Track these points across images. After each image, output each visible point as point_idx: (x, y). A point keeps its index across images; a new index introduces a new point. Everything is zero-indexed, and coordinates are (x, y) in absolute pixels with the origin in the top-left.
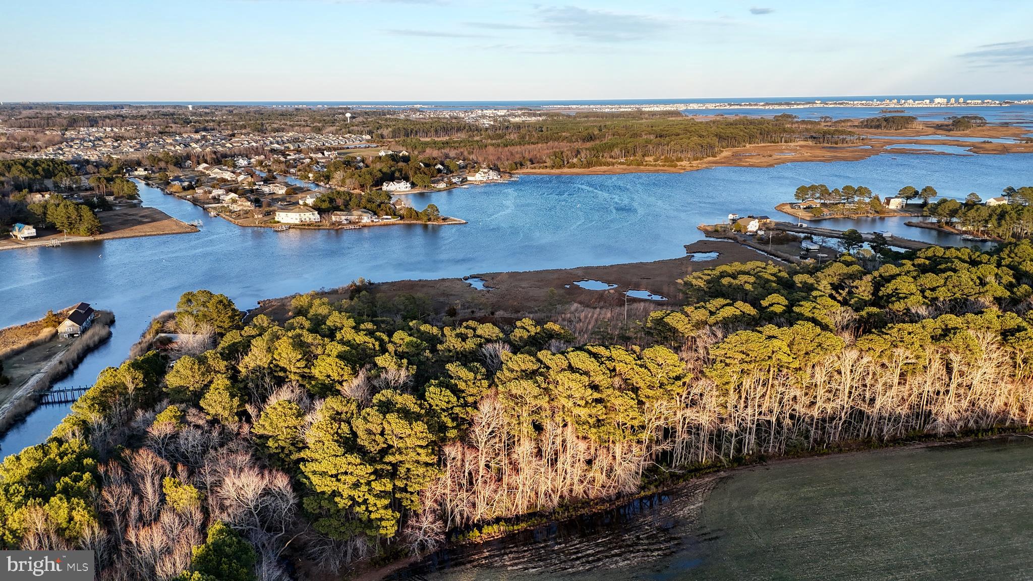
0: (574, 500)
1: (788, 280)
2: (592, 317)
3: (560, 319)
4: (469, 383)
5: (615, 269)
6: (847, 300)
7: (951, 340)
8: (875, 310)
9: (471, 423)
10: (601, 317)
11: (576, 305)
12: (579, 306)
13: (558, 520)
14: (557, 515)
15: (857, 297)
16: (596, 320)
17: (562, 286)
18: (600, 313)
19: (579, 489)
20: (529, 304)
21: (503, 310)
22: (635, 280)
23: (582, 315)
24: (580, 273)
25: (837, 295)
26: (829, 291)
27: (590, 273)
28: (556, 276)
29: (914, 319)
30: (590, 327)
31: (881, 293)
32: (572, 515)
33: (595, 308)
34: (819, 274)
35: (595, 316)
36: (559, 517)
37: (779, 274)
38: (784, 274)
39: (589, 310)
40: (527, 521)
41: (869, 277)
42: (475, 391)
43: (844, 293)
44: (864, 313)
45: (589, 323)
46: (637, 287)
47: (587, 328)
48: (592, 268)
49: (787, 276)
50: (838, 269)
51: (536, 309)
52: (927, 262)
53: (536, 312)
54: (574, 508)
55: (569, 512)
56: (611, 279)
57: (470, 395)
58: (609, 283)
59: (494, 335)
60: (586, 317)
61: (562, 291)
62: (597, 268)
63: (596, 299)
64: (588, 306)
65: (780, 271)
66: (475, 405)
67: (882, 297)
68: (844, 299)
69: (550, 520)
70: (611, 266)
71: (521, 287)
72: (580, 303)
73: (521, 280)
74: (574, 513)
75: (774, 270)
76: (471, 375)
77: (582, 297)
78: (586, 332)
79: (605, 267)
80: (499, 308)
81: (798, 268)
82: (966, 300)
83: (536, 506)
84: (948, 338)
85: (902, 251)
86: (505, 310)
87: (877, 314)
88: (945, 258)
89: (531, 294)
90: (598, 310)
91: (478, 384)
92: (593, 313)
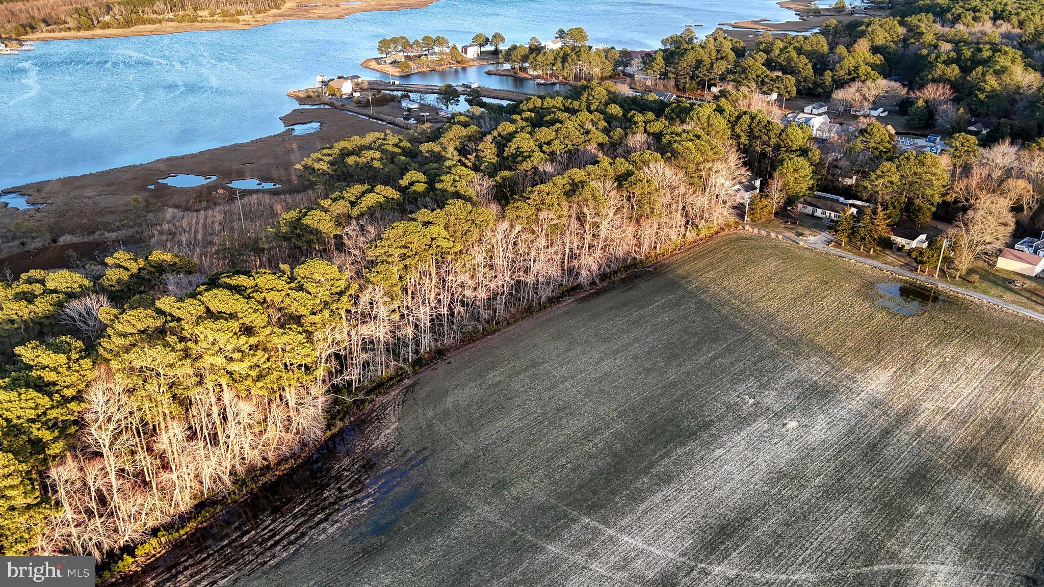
0: (251, 469)
1: (411, 150)
2: (197, 223)
3: (156, 233)
4: (60, 370)
5: (206, 157)
6: (475, 164)
7: (580, 194)
8: (506, 173)
9: (80, 423)
10: (209, 221)
11: (171, 210)
12: (176, 211)
13: (236, 502)
14: (233, 496)
15: (486, 161)
16: (205, 226)
17: (144, 188)
18: (206, 217)
19: (254, 456)
20: (104, 219)
21: (69, 233)
22: (235, 166)
23: (185, 223)
24: (163, 167)
25: (466, 161)
26: (458, 158)
27: (176, 165)
28: (130, 175)
29: (543, 178)
30: (199, 237)
31: (505, 154)
32: (252, 489)
33: (198, 211)
34: (442, 140)
35: (201, 221)
36: (237, 497)
37: (401, 144)
38: (406, 144)
39: (191, 214)
40: (194, 518)
41: (489, 138)
42: (74, 379)
43: (472, 157)
44: (498, 178)
45: (196, 232)
46: (241, 176)
47: (195, 239)
48: (177, 158)
49: (409, 145)
50: (457, 131)
51: (117, 224)
52: (533, 115)
53: (119, 229)
54: (252, 478)
55: (247, 486)
56: (206, 169)
57: (67, 387)
58: (204, 174)
59: (76, 285)
60: (190, 224)
61: (147, 194)
62: (183, 157)
63: (195, 199)
64: (187, 209)
65: (401, 141)
66: (79, 398)
67: (507, 158)
68: (474, 164)
69: (227, 505)
70: (200, 153)
71: (86, 197)
72: (176, 206)
73: (82, 187)
74: (254, 486)
75: (392, 139)
76: (62, 358)
77: (176, 199)
78: (196, 244)
79: (193, 156)
80: (62, 232)
81: (416, 134)
82: (578, 150)
83: (202, 493)
84: (578, 193)
85: (505, 103)
86: (72, 233)
87: (510, 179)
88: (544, 109)
89: (103, 204)
90: (202, 212)
91: (75, 366)
92: (198, 218)
